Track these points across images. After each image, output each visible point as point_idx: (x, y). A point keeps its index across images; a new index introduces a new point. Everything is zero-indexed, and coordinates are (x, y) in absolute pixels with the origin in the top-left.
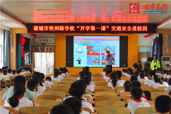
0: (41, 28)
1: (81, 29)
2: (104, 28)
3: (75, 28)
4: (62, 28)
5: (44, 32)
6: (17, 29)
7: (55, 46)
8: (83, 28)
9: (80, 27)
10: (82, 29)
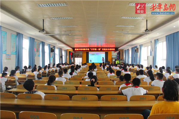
0: (78, 49)
2: (99, 49)
3: (90, 49)
4: (85, 49)
5: (79, 50)
6: (69, 50)
7: (82, 56)
8: (92, 49)
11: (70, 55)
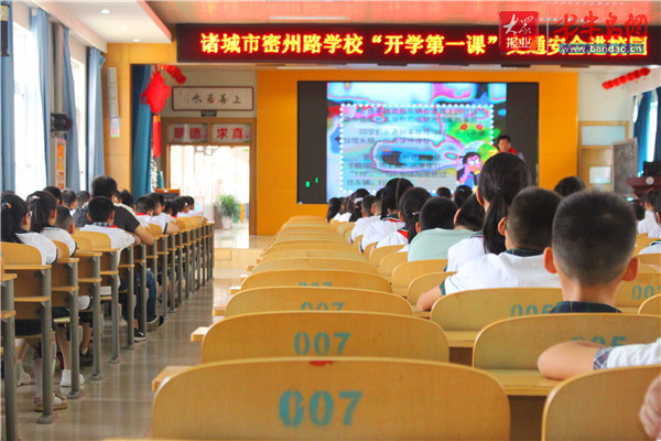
0: (232, 44)
1: (388, 46)
2: (476, 45)
3: (367, 45)
4: (312, 43)
5: (243, 56)
6: (137, 45)
7: (253, 123)
8: (394, 42)
9: (384, 40)
10: (394, 46)
11: (146, 110)
